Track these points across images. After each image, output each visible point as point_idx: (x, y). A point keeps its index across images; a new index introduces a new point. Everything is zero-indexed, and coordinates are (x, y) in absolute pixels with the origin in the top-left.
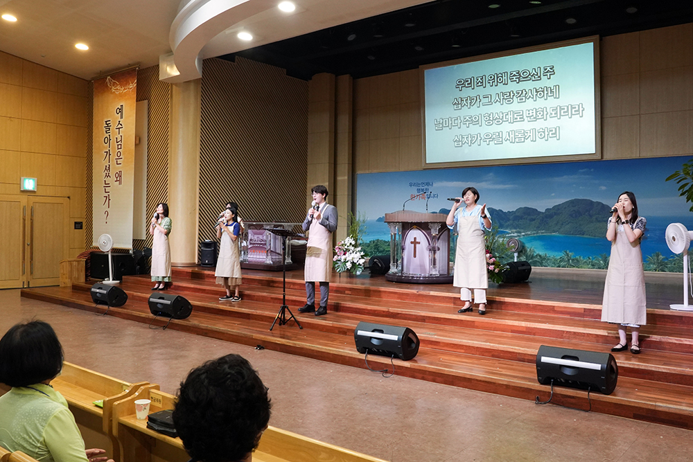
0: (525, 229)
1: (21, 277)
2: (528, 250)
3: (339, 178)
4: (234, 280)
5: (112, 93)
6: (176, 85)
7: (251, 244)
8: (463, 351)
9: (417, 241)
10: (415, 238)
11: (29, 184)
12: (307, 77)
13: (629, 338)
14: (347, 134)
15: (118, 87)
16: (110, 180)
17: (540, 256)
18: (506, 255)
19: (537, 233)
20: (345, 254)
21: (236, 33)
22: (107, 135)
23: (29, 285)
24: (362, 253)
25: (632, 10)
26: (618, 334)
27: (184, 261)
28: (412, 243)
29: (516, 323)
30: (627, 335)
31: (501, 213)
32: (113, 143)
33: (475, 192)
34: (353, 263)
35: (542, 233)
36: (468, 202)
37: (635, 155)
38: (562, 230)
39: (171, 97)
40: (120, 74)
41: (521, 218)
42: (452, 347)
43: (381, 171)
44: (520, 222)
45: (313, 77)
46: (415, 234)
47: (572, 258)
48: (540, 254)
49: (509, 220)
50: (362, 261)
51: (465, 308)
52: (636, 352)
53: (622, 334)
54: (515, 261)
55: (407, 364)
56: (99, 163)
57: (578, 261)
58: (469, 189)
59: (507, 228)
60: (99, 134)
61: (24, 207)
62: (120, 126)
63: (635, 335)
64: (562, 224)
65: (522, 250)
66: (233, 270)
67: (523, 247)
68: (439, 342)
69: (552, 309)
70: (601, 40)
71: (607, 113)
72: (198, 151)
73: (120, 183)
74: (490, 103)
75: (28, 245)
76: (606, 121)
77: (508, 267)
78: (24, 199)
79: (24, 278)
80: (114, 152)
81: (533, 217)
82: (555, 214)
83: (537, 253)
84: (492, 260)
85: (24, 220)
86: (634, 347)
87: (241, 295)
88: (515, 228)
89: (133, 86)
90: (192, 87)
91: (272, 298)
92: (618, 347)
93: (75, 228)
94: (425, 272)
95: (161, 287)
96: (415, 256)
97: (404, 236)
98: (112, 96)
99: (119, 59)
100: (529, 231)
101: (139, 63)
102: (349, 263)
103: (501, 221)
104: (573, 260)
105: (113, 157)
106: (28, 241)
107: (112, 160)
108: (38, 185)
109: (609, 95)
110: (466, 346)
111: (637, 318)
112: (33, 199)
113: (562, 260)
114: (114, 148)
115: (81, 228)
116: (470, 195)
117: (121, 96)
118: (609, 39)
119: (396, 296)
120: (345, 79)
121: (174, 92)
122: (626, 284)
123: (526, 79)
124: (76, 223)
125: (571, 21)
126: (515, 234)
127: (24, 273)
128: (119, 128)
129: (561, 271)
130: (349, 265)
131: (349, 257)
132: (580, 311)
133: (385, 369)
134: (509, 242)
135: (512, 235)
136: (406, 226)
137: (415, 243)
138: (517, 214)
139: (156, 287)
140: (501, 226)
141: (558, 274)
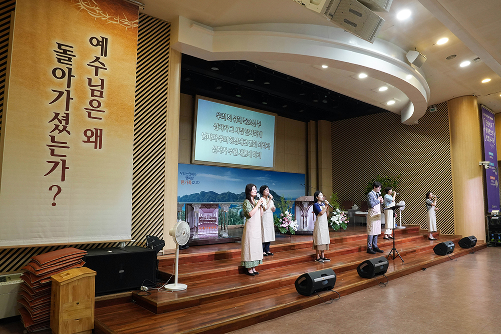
16: (69, 138)
31: (234, 195)
32: (79, 83)
37: (283, 171)
59: (236, 204)
62: (99, 65)
73: (98, 147)
74: (233, 132)
80: (80, 97)
89: (130, 24)
105: (80, 104)
107: (77, 110)
114: (82, 91)
123: (250, 124)
128: (97, 67)
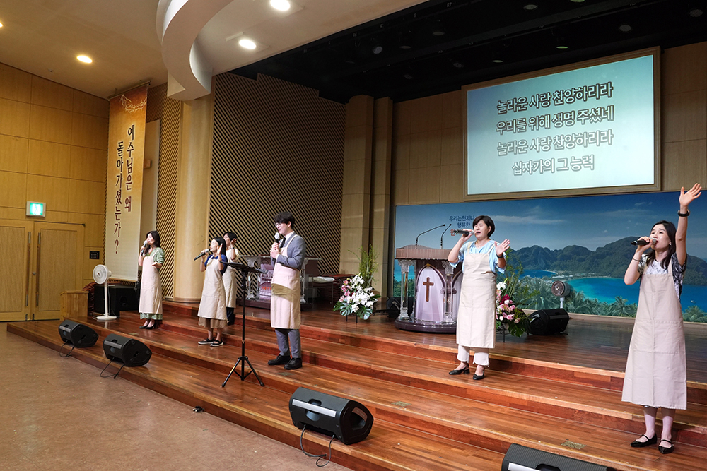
0: (574, 270)
1: (23, 308)
2: (577, 294)
3: (376, 210)
4: (217, 322)
5: (125, 113)
6: (187, 102)
7: (263, 279)
8: (436, 432)
9: (430, 281)
10: (428, 279)
11: (36, 209)
12: (344, 99)
13: (658, 429)
14: (385, 162)
15: (131, 106)
16: (122, 206)
17: (589, 302)
18: (552, 299)
19: (587, 275)
20: (351, 296)
21: (236, 40)
22: (119, 158)
23: (33, 317)
24: (372, 295)
25: (696, 13)
26: (644, 419)
27: (190, 297)
28: (424, 284)
29: (516, 394)
30: (656, 421)
31: (547, 252)
32: (125, 166)
33: (490, 223)
34: (360, 306)
35: (592, 275)
36: (478, 236)
38: (615, 272)
39: (182, 116)
40: (132, 92)
41: (569, 258)
42: (423, 426)
43: (420, 203)
44: (568, 263)
45: (350, 100)
46: (429, 273)
47: (626, 305)
48: (590, 299)
49: (556, 260)
50: (370, 303)
51: (458, 369)
52: (666, 451)
53: (649, 420)
54: (561, 307)
55: (347, 450)
56: (113, 187)
57: (632, 309)
58: (482, 218)
59: (553, 269)
60: (113, 157)
61: (29, 233)
62: (131, 148)
63: (667, 422)
64: (615, 266)
65: (569, 295)
66: (216, 311)
67: (571, 291)
68: (408, 417)
69: (571, 375)
70: (662, 52)
71: (669, 137)
72: (210, 175)
73: (129, 210)
75: (34, 275)
76: (667, 146)
77: (538, 316)
78: (29, 226)
79: (28, 311)
80: (125, 177)
81: (583, 257)
82: (608, 254)
83: (587, 298)
84: (511, 308)
85: (29, 248)
86: (664, 444)
87: (224, 339)
88: (563, 270)
89: (143, 104)
90: (204, 105)
91: (253, 345)
92: (642, 440)
93: (90, 258)
94: (439, 319)
95: (150, 325)
96: (427, 300)
97: (417, 275)
98: (125, 115)
99: (130, 76)
100: (578, 273)
101: (150, 80)
102: (356, 304)
103: (547, 261)
104: (626, 308)
105: (125, 181)
106: (33, 270)
107: (124, 185)
108: (47, 210)
109: (671, 117)
110: (440, 426)
111: (673, 399)
112: (40, 225)
113: (614, 307)
114: (125, 171)
115: (98, 258)
116: (482, 226)
117: (133, 115)
118: (672, 51)
119: (392, 347)
120: (384, 103)
121: (184, 110)
122: (657, 350)
124: (91, 252)
125: (625, 28)
126: (563, 277)
127: (27, 305)
128: (130, 150)
129: (613, 320)
130: (355, 308)
131: (355, 298)
132: (606, 380)
133: (324, 453)
134: (554, 285)
135: (559, 276)
136: (421, 264)
137: (428, 284)
138: (565, 253)
139: (145, 325)
140: (547, 267)
141: (610, 325)
